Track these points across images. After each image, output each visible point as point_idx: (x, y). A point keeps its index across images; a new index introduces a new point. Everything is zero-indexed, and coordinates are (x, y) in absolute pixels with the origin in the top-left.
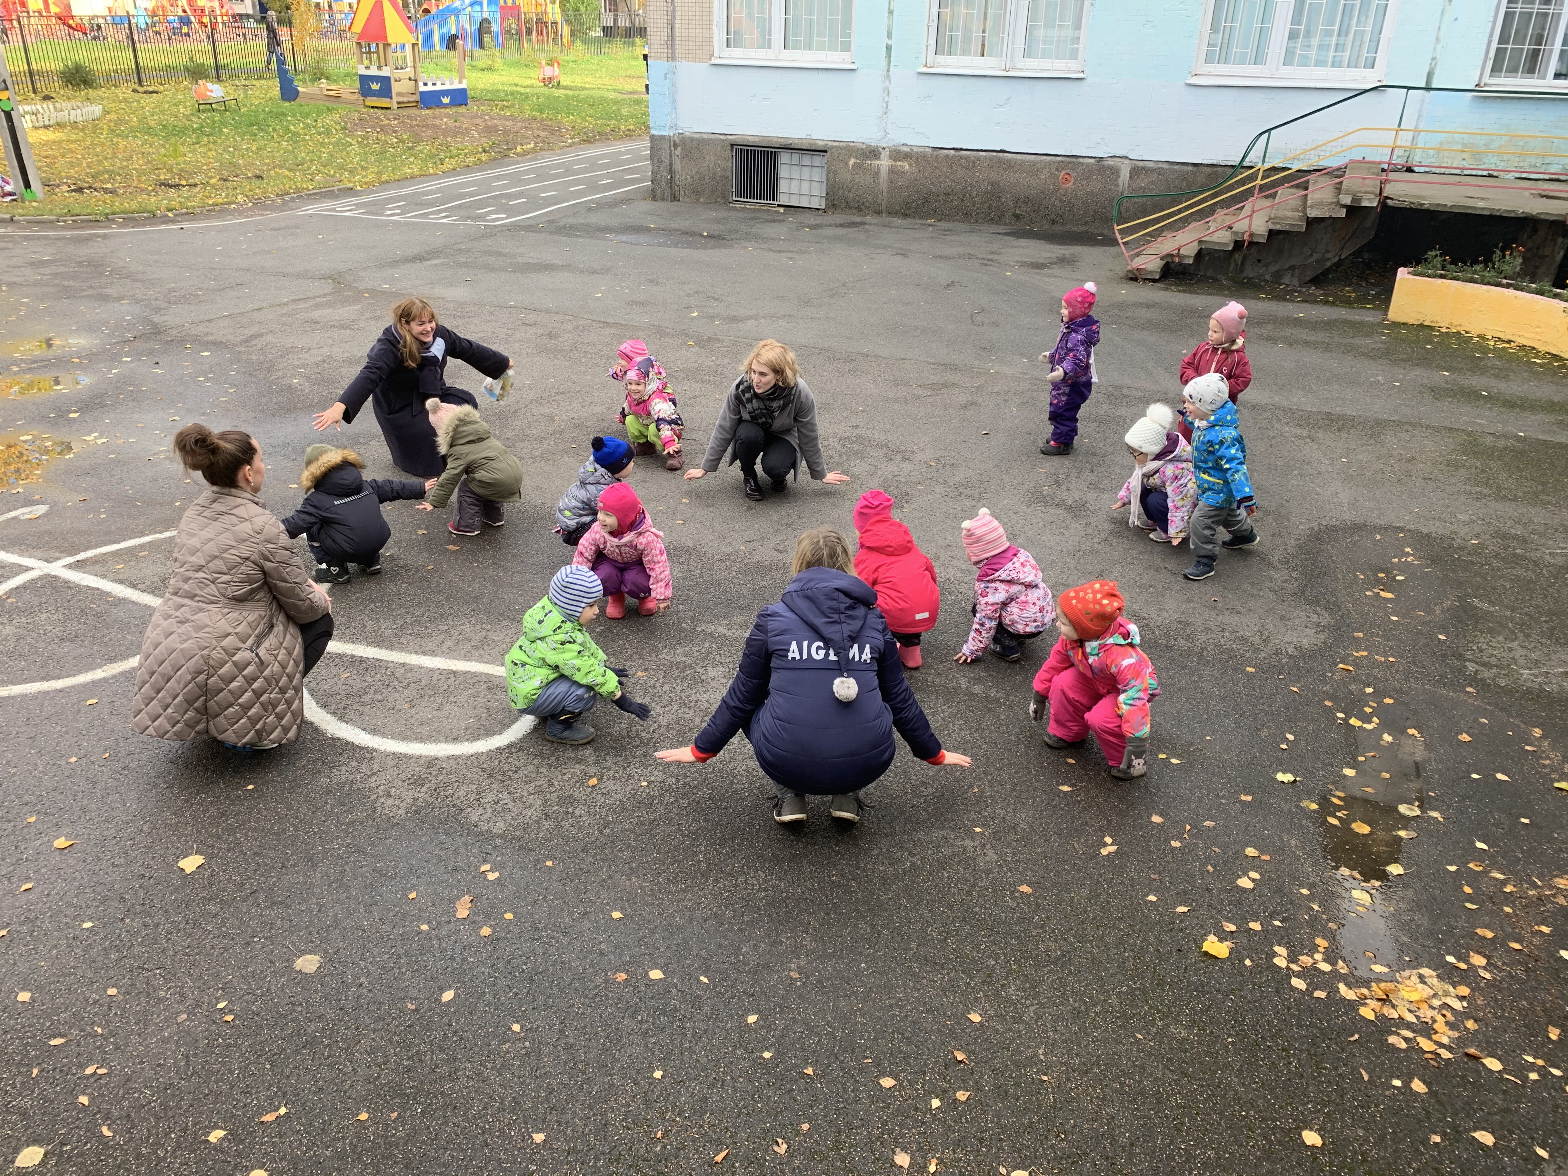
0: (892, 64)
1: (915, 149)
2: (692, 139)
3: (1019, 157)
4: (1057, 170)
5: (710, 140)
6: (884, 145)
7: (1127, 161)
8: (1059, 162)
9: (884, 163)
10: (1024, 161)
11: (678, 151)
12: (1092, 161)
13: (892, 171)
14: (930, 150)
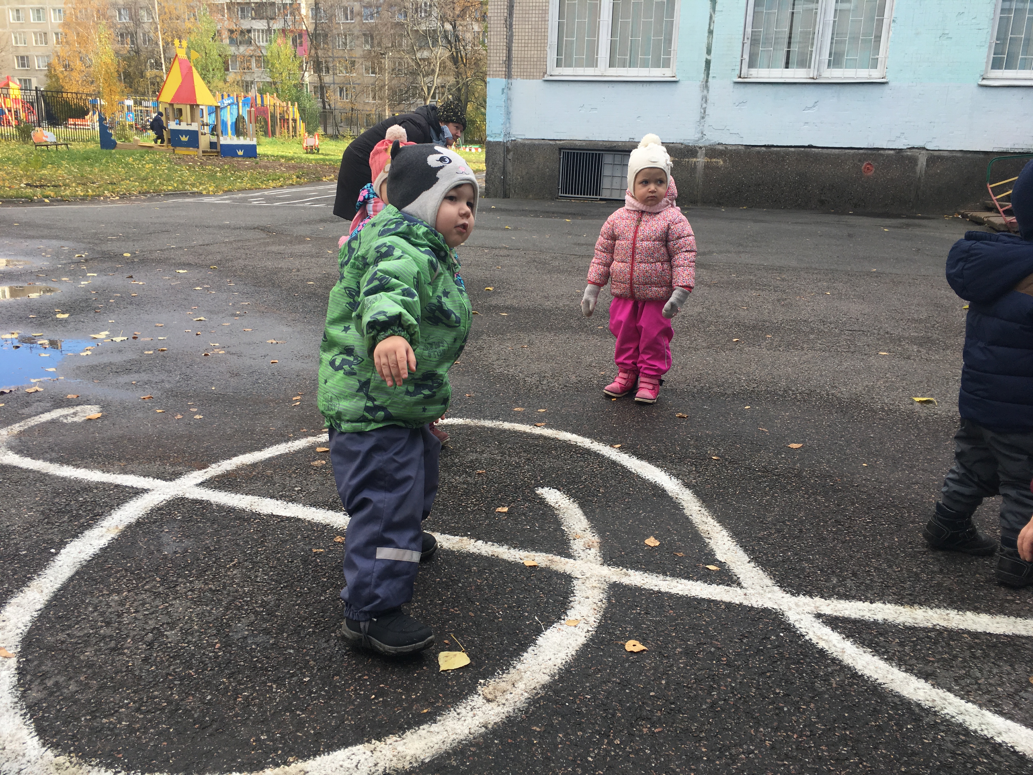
0: (711, 75)
1: (729, 148)
2: (524, 145)
3: (825, 151)
4: (860, 161)
5: (539, 145)
6: (701, 145)
7: (924, 152)
8: (862, 154)
9: (701, 160)
10: (829, 155)
11: (510, 156)
12: (892, 152)
13: (707, 166)
14: (743, 148)
